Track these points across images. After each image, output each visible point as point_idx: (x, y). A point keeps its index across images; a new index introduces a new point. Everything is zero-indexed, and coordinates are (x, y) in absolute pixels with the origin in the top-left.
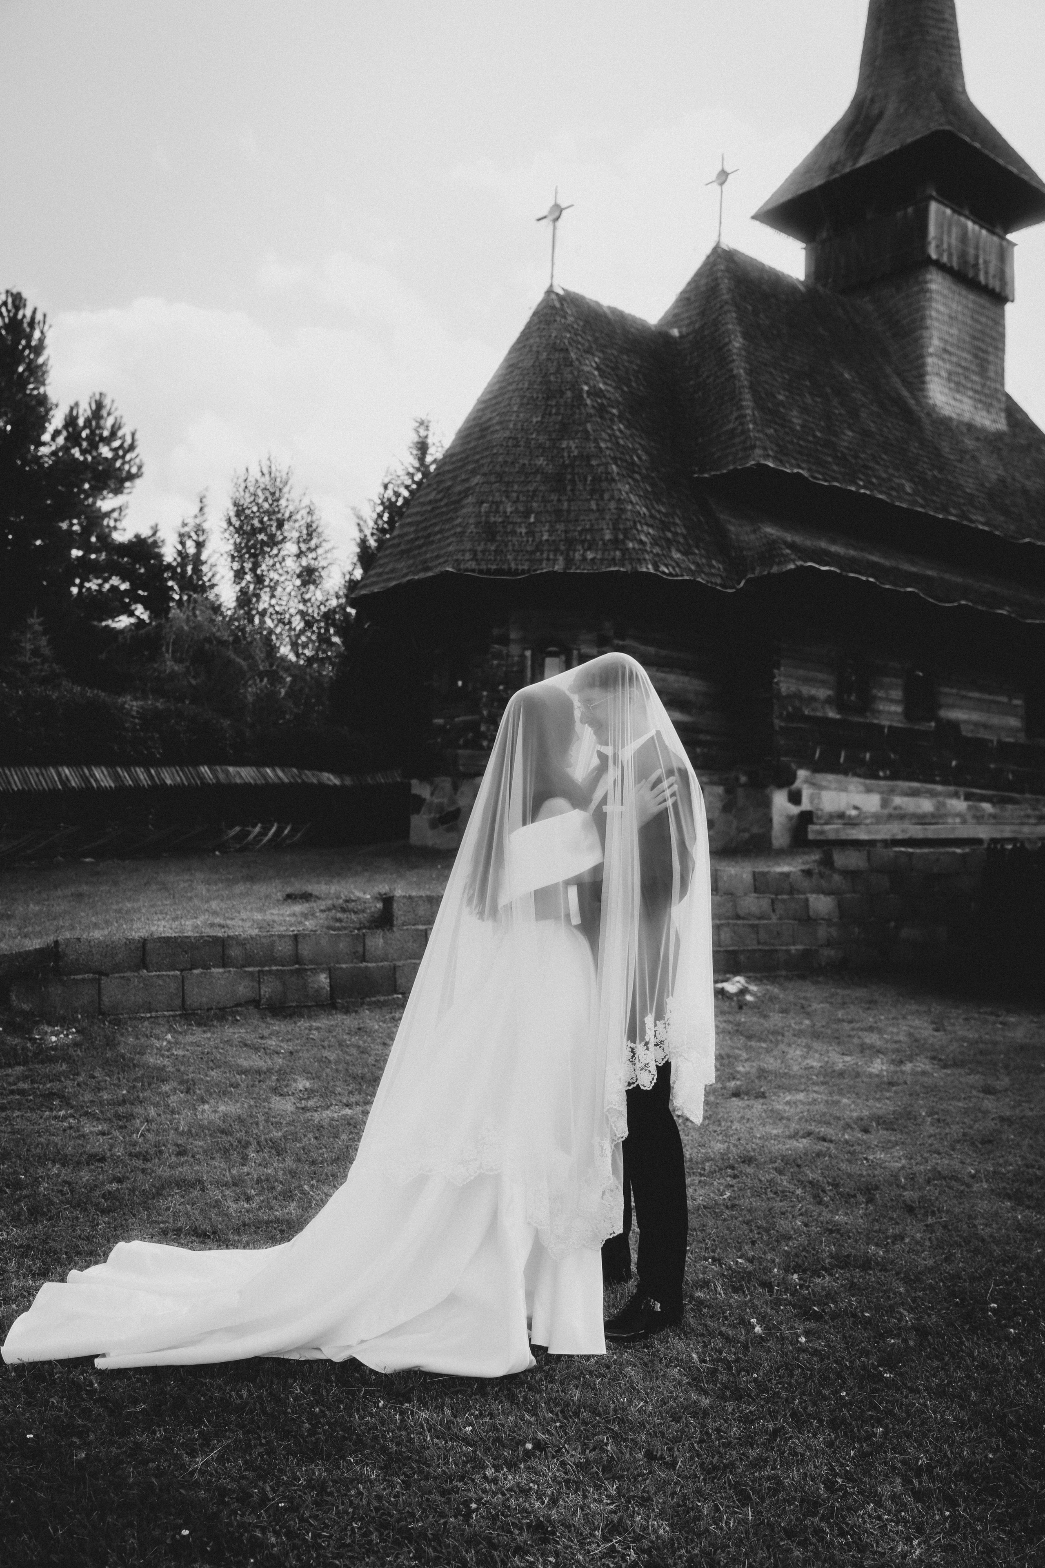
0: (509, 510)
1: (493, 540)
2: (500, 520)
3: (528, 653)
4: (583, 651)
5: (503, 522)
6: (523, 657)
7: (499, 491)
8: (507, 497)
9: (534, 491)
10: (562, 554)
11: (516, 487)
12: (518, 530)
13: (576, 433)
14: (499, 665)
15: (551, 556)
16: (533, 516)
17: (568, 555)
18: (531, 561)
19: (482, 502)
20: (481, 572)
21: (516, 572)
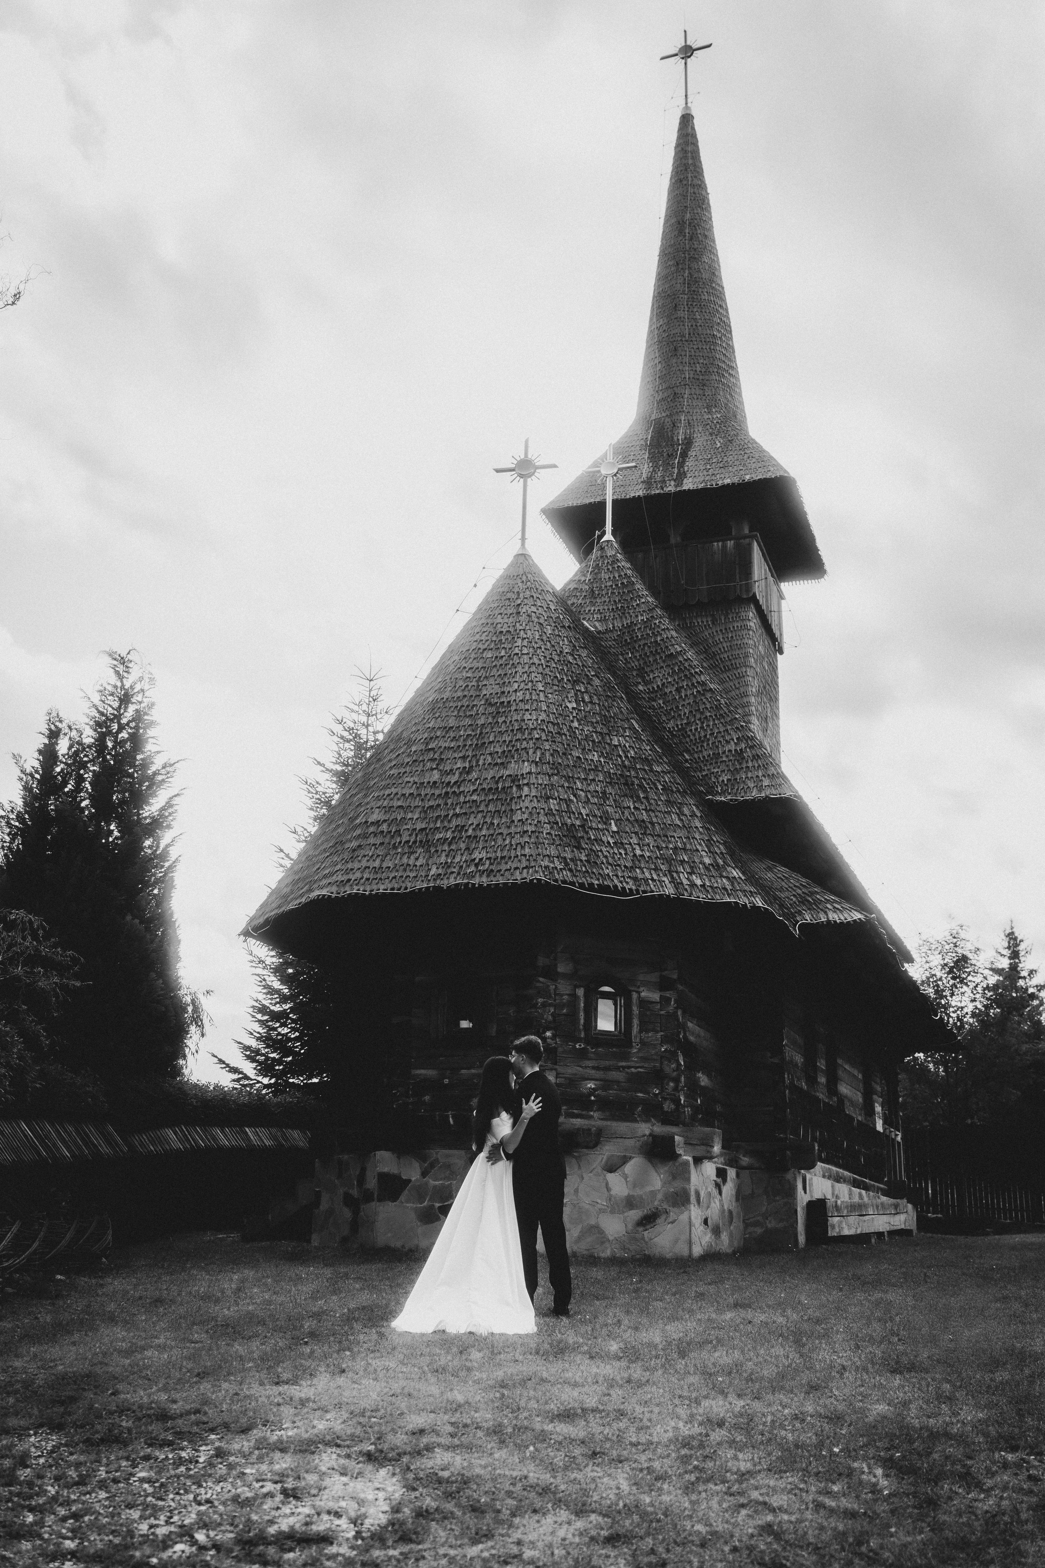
0: (583, 811)
1: (579, 847)
2: (578, 823)
3: (580, 992)
4: (643, 994)
5: (583, 826)
6: (574, 996)
7: (563, 786)
8: (575, 796)
9: (604, 793)
10: (665, 875)
11: (579, 785)
12: (604, 839)
13: (624, 729)
14: (544, 1005)
15: (655, 877)
16: (613, 824)
17: (672, 877)
18: (635, 879)
19: (548, 798)
20: (582, 886)
21: (623, 892)
